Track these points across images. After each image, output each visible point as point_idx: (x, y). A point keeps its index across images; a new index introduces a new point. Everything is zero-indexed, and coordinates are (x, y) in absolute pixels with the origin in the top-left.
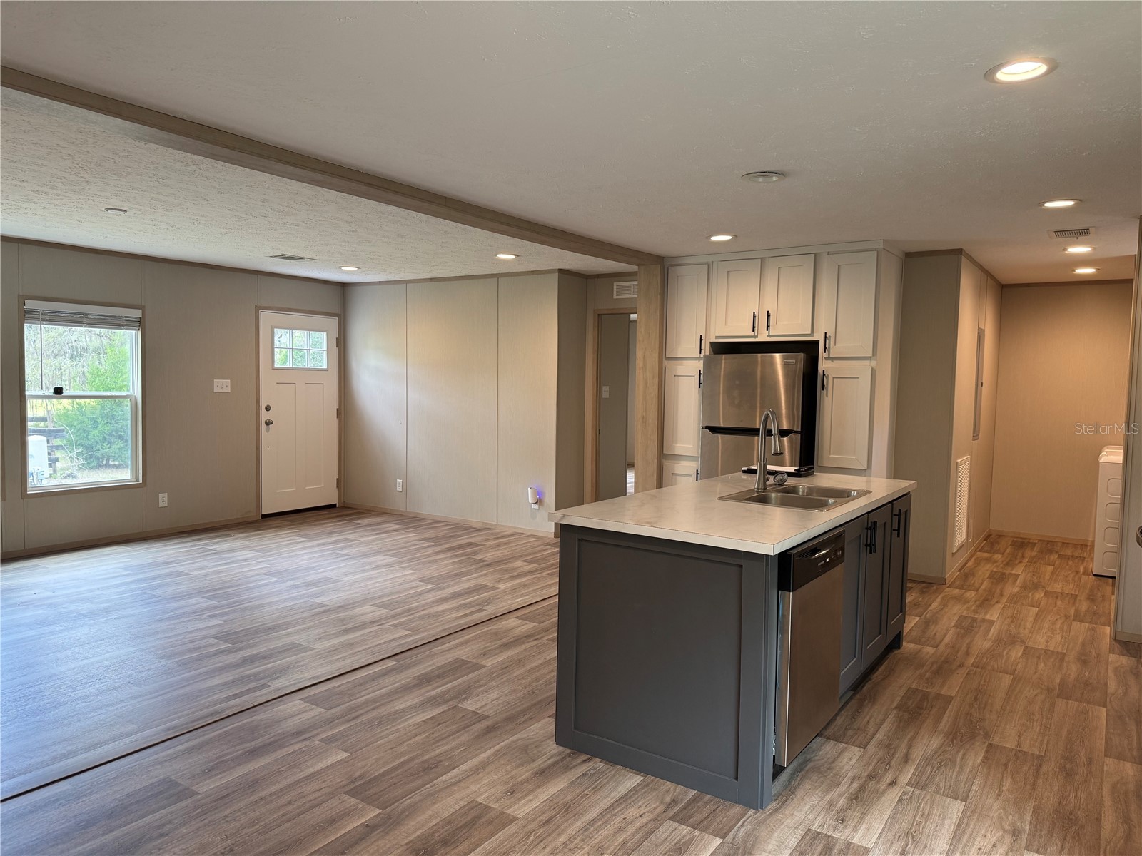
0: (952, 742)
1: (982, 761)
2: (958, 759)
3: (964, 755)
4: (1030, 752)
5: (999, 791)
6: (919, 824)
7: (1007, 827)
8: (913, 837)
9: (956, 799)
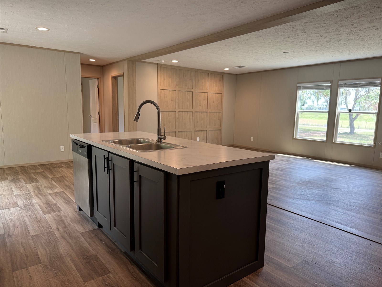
0: (56, 254)
1: (37, 253)
2: (47, 248)
3: (46, 251)
4: (20, 270)
5: (23, 245)
6: (39, 224)
7: (13, 236)
8: (37, 221)
9: (35, 235)
